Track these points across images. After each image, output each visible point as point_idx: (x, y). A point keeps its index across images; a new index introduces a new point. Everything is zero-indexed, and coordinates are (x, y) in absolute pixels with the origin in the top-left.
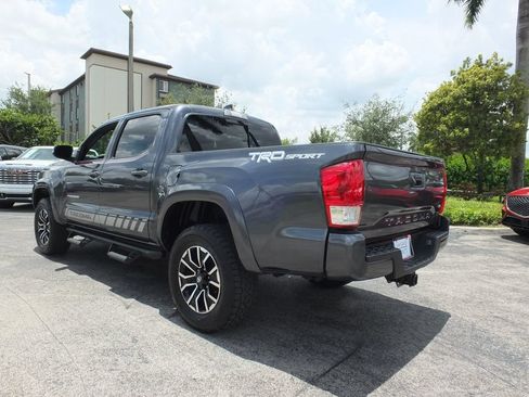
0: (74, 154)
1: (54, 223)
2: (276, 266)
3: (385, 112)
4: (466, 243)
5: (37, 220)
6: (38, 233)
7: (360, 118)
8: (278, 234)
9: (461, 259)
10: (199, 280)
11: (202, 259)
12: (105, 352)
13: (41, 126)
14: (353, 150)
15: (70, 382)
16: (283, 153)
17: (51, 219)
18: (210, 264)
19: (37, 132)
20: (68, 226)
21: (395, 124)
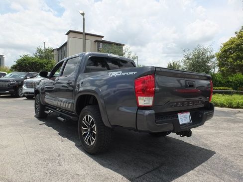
0: (48, 75)
1: (41, 105)
2: (117, 124)
3: (203, 54)
4: (238, 118)
5: (36, 104)
6: (36, 109)
7: (191, 57)
8: (118, 109)
9: (233, 125)
10: (89, 130)
11: (90, 121)
12: (45, 160)
13: (47, 64)
14: (150, 70)
15: (26, 171)
16: (121, 72)
17: (40, 103)
18: (93, 123)
19: (45, 66)
20: (46, 106)
21: (208, 59)
